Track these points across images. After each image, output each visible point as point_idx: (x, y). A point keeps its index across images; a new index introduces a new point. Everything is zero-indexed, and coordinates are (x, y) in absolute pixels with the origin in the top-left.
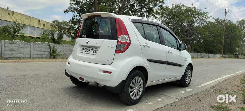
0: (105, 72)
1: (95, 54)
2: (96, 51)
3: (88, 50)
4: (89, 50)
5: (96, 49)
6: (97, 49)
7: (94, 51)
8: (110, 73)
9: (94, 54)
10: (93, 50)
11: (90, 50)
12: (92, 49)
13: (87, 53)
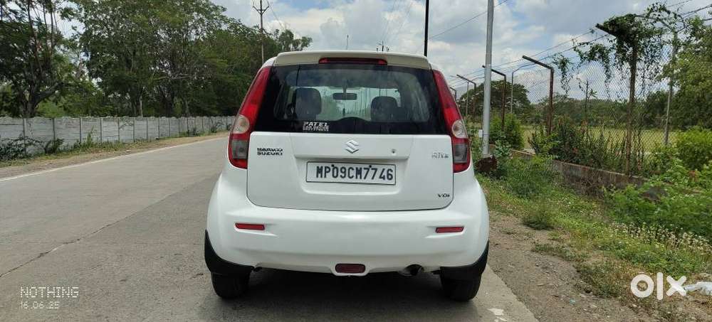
0: (440, 230)
1: (392, 182)
2: (393, 174)
3: (353, 173)
4: (359, 172)
5: (387, 168)
6: (392, 168)
7: (385, 174)
8: (459, 229)
9: (386, 181)
10: (376, 170)
11: (364, 172)
12: (367, 166)
13: (354, 180)
